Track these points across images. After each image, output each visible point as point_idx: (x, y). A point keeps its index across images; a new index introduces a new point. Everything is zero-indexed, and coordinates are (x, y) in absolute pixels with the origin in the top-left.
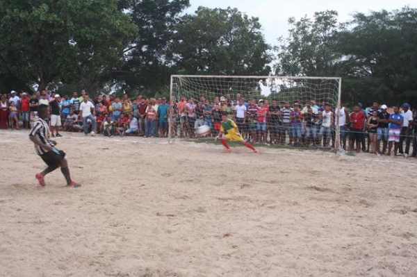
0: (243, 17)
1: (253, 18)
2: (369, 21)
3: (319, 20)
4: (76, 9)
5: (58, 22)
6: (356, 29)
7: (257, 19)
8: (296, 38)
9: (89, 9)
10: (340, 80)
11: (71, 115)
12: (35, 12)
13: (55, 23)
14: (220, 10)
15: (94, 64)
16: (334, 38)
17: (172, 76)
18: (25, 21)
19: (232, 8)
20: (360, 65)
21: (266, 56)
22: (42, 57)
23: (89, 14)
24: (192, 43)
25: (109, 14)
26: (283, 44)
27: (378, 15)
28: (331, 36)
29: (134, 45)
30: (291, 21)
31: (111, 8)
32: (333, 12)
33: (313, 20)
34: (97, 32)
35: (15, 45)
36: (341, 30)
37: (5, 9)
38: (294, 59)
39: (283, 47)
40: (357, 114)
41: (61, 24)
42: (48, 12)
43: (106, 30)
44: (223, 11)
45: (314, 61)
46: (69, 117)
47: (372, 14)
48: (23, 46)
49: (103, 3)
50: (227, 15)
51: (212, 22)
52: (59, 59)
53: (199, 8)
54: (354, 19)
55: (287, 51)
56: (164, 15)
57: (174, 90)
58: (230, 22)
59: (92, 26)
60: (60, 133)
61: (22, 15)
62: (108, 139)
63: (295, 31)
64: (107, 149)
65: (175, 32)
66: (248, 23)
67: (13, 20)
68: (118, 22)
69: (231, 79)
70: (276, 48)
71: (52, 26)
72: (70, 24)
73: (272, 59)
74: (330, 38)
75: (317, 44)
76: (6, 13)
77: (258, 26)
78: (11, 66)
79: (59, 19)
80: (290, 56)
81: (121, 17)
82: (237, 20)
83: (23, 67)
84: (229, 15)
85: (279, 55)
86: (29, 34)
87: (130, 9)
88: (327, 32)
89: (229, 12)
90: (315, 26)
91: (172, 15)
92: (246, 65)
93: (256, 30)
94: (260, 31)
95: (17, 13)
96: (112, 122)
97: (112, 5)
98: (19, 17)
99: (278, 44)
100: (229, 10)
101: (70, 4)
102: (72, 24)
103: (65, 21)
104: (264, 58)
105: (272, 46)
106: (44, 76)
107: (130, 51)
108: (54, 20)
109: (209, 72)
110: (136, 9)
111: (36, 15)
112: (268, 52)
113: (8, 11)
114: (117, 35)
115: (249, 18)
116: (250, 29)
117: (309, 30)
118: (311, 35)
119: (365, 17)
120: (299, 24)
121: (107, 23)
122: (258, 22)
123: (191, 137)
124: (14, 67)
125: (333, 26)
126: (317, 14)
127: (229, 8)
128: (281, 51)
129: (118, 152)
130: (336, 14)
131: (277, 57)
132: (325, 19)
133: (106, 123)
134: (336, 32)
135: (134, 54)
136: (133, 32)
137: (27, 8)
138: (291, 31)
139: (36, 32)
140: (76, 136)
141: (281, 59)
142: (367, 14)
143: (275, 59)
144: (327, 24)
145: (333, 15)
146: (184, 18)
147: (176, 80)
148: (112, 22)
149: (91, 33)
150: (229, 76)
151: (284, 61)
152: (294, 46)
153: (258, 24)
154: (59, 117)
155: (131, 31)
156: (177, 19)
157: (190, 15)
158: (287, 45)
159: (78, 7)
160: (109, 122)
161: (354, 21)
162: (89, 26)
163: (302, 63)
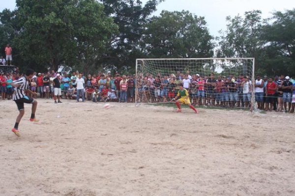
0: (193, 16)
1: (200, 17)
2: (285, 17)
3: (248, 17)
4: (75, 15)
5: (62, 24)
6: (275, 22)
7: (203, 18)
8: (231, 31)
9: (84, 14)
10: (254, 60)
11: (71, 88)
12: (47, 18)
13: (60, 25)
14: (177, 12)
15: (88, 52)
16: (259, 29)
17: (137, 60)
18: (40, 24)
19: (185, 11)
20: (280, 48)
21: (210, 44)
22: (53, 49)
23: (84, 18)
24: (158, 36)
25: (98, 18)
26: (222, 35)
27: (291, 13)
28: (257, 28)
29: (119, 38)
30: (228, 18)
31: (99, 13)
32: (258, 12)
33: (244, 17)
34: (89, 30)
35: (34, 41)
36: (265, 24)
37: (27, 16)
38: (230, 45)
39: (222, 37)
40: (270, 84)
41: (64, 26)
42: (55, 18)
43: (95, 29)
44: (179, 13)
45: (244, 47)
46: (69, 89)
47: (286, 12)
48: (39, 41)
49: (93, 10)
50: (182, 15)
51: (171, 21)
52: (64, 49)
53: (163, 12)
54: (273, 16)
55: (226, 40)
56: (138, 17)
57: (139, 69)
58: (184, 20)
59: (86, 26)
60: (61, 100)
61: (38, 20)
62: (95, 104)
63: (231, 25)
64: (91, 111)
65: (146, 28)
66: (197, 21)
67: (32, 23)
68: (104, 23)
69: (186, 61)
70: (217, 38)
71: (58, 27)
72: (71, 25)
73: (214, 46)
74: (256, 30)
75: (246, 35)
76: (27, 19)
77: (204, 23)
78: (32, 55)
79: (63, 22)
80: (227, 43)
81: (106, 20)
82: (189, 19)
83: (40, 55)
84: (184, 16)
85: (220, 43)
86: (43, 33)
87: (115, 14)
88: (254, 26)
89: (184, 13)
90: (245, 22)
91: (144, 17)
92: (196, 51)
93: (203, 26)
94: (206, 26)
95: (34, 19)
96: (98, 93)
97: (99, 11)
98: (35, 21)
99: (219, 35)
100: (183, 12)
101: (70, 12)
102: (72, 25)
103: (67, 23)
104: (209, 46)
105: (215, 37)
106: (54, 61)
107: (115, 43)
108: (59, 23)
109: (170, 56)
110: (118, 14)
111: (47, 20)
112: (212, 41)
113: (29, 17)
114: (104, 32)
115: (198, 17)
116: (199, 25)
117: (241, 24)
118: (243, 29)
119: (282, 14)
120: (233, 20)
121: (96, 24)
122: (204, 20)
123: (152, 102)
124: (34, 56)
125: (259, 21)
126: (247, 13)
127: (183, 10)
128: (221, 40)
129: (97, 112)
130: (261, 12)
131: (219, 45)
132: (252, 17)
133: (95, 93)
134: (260, 25)
135: (118, 45)
136: (115, 30)
137: (41, 15)
138: (228, 26)
139: (47, 31)
140: (73, 102)
141: (221, 45)
142: (283, 12)
143: (217, 46)
144: (254, 20)
145: (258, 14)
146: (152, 19)
147: (140, 62)
148: (100, 23)
149: (85, 31)
150: (184, 59)
151: (223, 47)
152: (230, 37)
153: (204, 21)
154: (60, 89)
155: (114, 29)
156: (148, 20)
157: (156, 17)
158: (226, 35)
159: (76, 13)
160: (97, 93)
161: (274, 17)
162: (84, 27)
163: (236, 49)
